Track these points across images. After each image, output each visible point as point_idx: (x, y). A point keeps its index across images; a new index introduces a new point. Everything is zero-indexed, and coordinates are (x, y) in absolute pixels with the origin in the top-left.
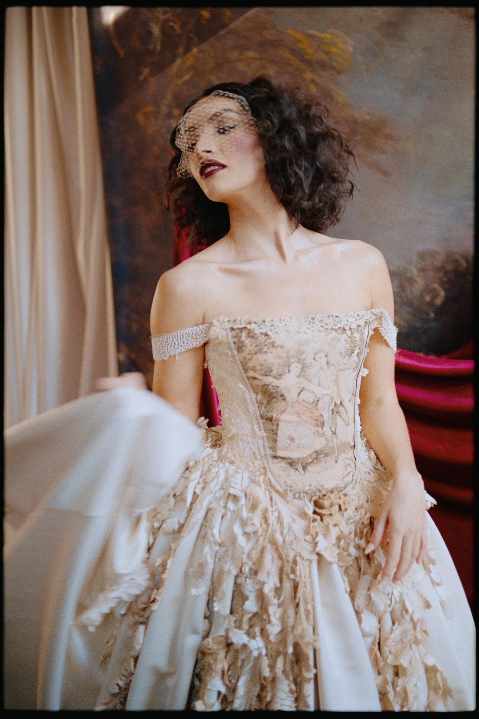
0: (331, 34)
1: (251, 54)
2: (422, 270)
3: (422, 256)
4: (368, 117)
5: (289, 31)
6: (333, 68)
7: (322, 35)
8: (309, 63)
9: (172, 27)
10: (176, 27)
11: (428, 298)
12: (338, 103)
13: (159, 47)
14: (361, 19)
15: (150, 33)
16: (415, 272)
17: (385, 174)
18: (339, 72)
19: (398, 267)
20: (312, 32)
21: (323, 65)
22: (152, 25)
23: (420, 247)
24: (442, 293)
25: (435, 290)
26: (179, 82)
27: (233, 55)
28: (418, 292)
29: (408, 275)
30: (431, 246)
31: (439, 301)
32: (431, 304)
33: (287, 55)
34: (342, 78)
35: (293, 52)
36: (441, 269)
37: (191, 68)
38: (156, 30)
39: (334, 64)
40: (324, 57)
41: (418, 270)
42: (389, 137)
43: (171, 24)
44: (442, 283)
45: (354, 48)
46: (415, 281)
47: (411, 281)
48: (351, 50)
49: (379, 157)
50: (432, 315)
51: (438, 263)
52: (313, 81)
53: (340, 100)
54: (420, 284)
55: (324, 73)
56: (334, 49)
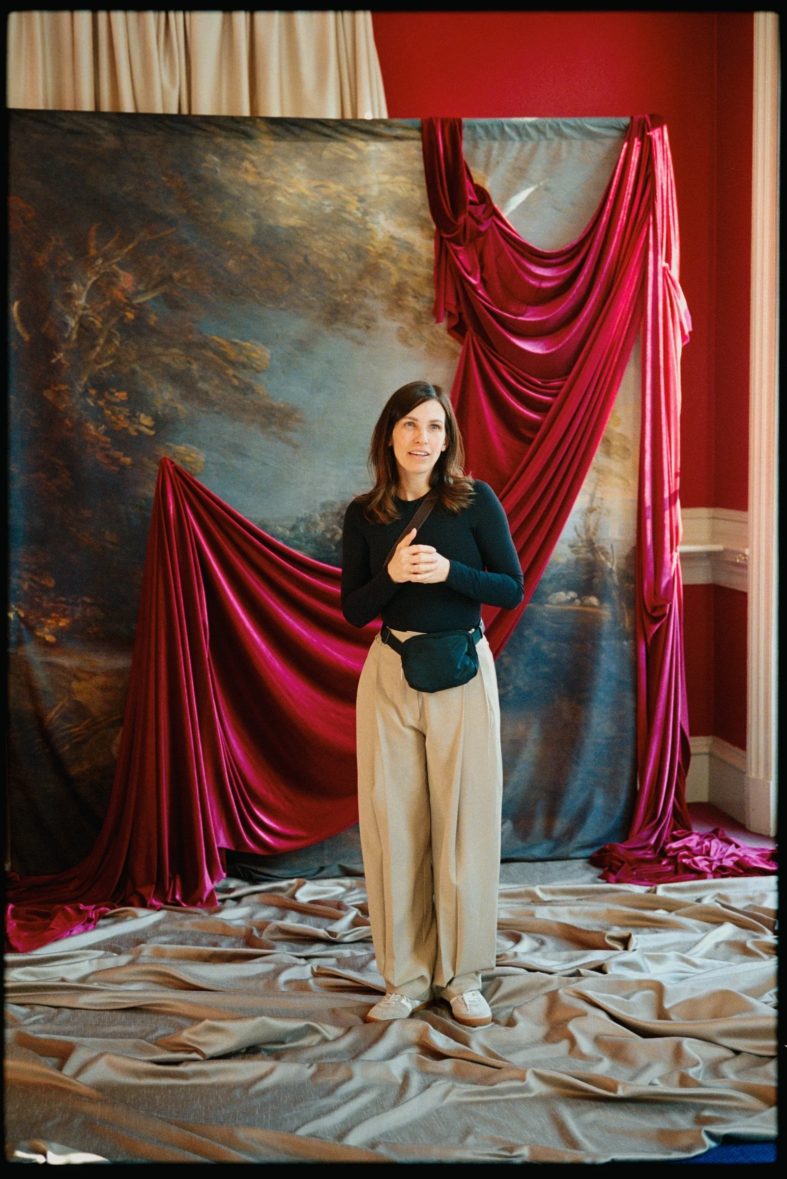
0: (252, 344)
1: (175, 351)
2: (323, 515)
3: (324, 506)
4: (282, 405)
5: (214, 337)
6: (252, 368)
7: (244, 344)
8: (233, 364)
9: (92, 322)
10: (97, 323)
11: (329, 536)
12: (259, 394)
13: (74, 337)
14: (277, 335)
15: (66, 325)
16: (319, 518)
17: (296, 446)
18: (258, 372)
19: (305, 514)
20: (236, 340)
21: (244, 366)
22: (68, 317)
23: (324, 500)
24: (341, 531)
25: (333, 530)
26: (98, 367)
27: (158, 350)
28: (321, 532)
29: (313, 520)
30: (331, 498)
31: (338, 537)
32: (331, 540)
33: (210, 354)
34: (260, 376)
35: (216, 353)
36: (338, 514)
37: (112, 357)
38: (72, 323)
39: (254, 365)
40: (246, 360)
41: (321, 516)
42: (298, 420)
43: (91, 319)
44: (339, 524)
45: (272, 355)
46: (318, 524)
47: (315, 524)
48: (269, 357)
49: (290, 434)
50: (334, 548)
51: (336, 510)
52: (235, 376)
53: (261, 392)
54: (322, 526)
55: (246, 371)
56: (254, 355)
